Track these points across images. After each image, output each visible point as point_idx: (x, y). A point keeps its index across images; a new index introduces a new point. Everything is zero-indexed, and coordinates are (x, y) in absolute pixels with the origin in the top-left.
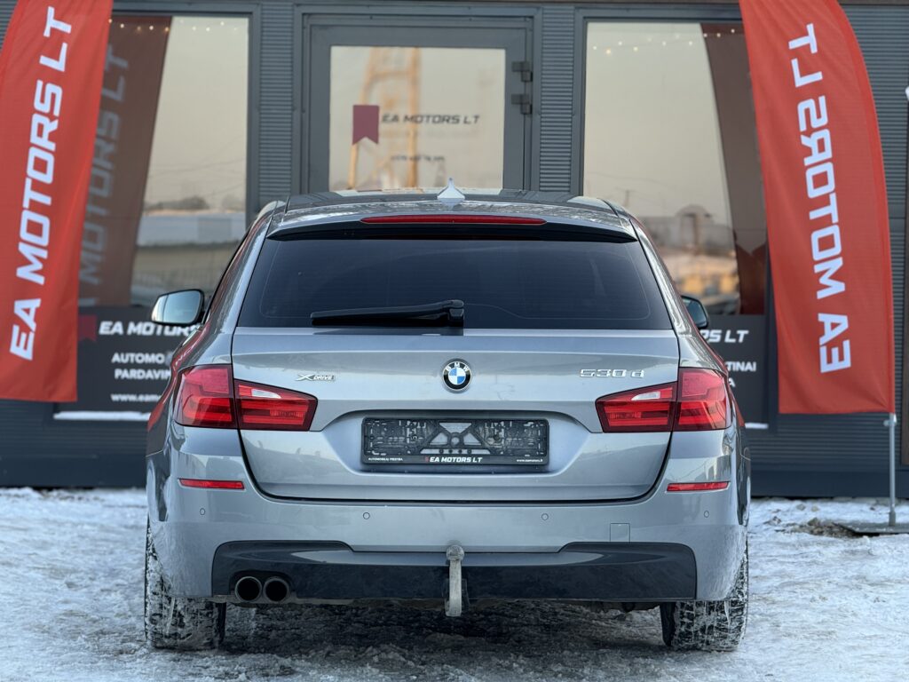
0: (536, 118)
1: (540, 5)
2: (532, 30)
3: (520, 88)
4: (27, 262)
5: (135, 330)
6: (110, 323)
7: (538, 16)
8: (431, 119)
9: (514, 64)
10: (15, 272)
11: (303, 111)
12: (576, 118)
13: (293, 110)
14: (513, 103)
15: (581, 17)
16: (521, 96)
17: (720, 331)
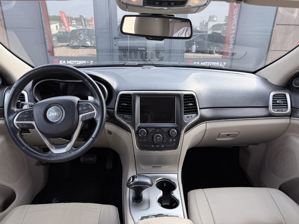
5: (69, 63)
6: (62, 61)
17: (219, 63)
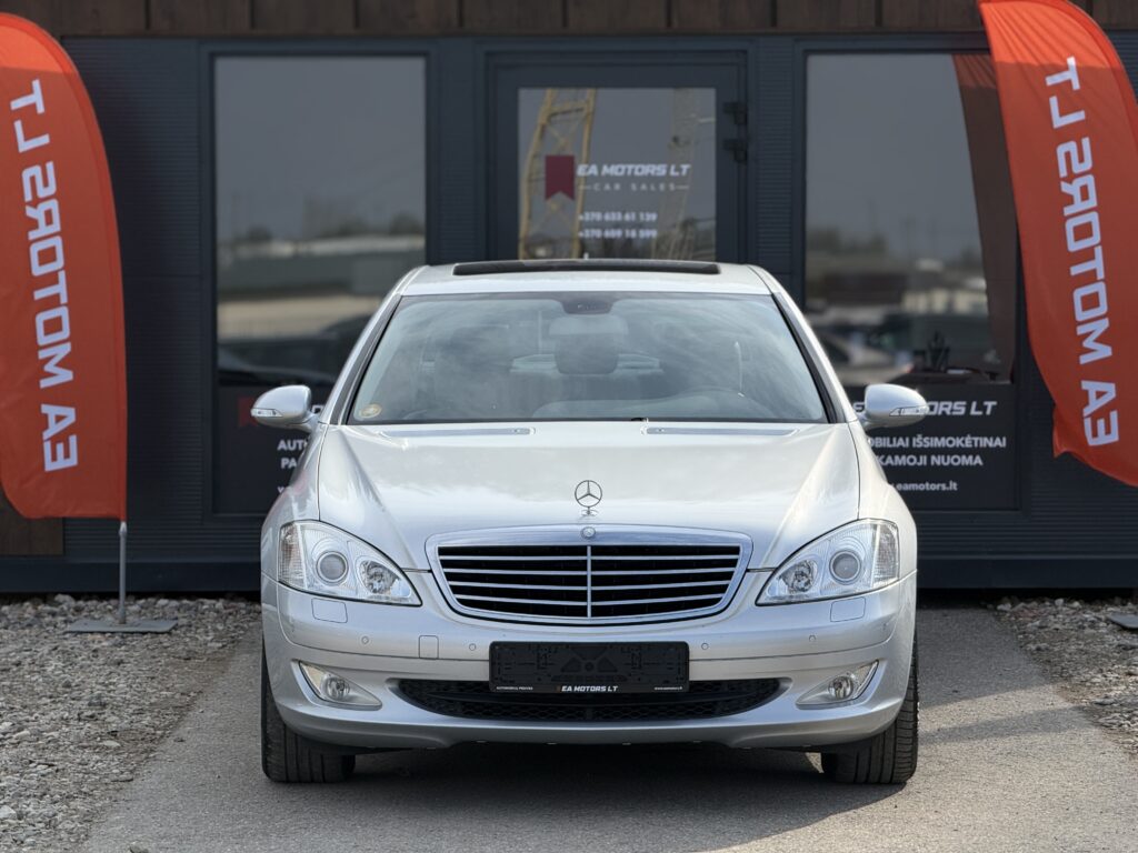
0: (752, 165)
1: (754, 38)
2: (746, 66)
3: (733, 133)
7: (752, 50)
9: (726, 104)
12: (797, 165)
13: (476, 162)
14: (726, 148)
15: (800, 50)
16: (734, 141)
17: (964, 403)
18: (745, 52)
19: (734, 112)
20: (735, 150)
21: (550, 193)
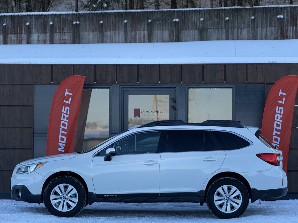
0: (177, 111)
1: (177, 85)
2: (175, 91)
3: (173, 104)
4: (61, 147)
7: (177, 87)
8: (152, 112)
9: (171, 98)
10: (58, 149)
11: (122, 110)
12: (186, 111)
13: (120, 110)
14: (171, 108)
15: (187, 87)
16: (173, 106)
18: (175, 88)
19: (173, 100)
20: (173, 108)
21: (135, 116)
